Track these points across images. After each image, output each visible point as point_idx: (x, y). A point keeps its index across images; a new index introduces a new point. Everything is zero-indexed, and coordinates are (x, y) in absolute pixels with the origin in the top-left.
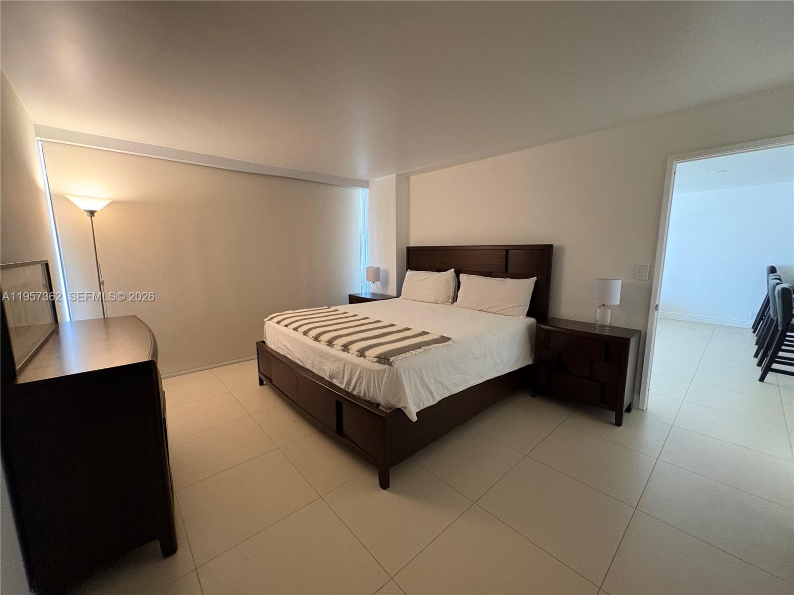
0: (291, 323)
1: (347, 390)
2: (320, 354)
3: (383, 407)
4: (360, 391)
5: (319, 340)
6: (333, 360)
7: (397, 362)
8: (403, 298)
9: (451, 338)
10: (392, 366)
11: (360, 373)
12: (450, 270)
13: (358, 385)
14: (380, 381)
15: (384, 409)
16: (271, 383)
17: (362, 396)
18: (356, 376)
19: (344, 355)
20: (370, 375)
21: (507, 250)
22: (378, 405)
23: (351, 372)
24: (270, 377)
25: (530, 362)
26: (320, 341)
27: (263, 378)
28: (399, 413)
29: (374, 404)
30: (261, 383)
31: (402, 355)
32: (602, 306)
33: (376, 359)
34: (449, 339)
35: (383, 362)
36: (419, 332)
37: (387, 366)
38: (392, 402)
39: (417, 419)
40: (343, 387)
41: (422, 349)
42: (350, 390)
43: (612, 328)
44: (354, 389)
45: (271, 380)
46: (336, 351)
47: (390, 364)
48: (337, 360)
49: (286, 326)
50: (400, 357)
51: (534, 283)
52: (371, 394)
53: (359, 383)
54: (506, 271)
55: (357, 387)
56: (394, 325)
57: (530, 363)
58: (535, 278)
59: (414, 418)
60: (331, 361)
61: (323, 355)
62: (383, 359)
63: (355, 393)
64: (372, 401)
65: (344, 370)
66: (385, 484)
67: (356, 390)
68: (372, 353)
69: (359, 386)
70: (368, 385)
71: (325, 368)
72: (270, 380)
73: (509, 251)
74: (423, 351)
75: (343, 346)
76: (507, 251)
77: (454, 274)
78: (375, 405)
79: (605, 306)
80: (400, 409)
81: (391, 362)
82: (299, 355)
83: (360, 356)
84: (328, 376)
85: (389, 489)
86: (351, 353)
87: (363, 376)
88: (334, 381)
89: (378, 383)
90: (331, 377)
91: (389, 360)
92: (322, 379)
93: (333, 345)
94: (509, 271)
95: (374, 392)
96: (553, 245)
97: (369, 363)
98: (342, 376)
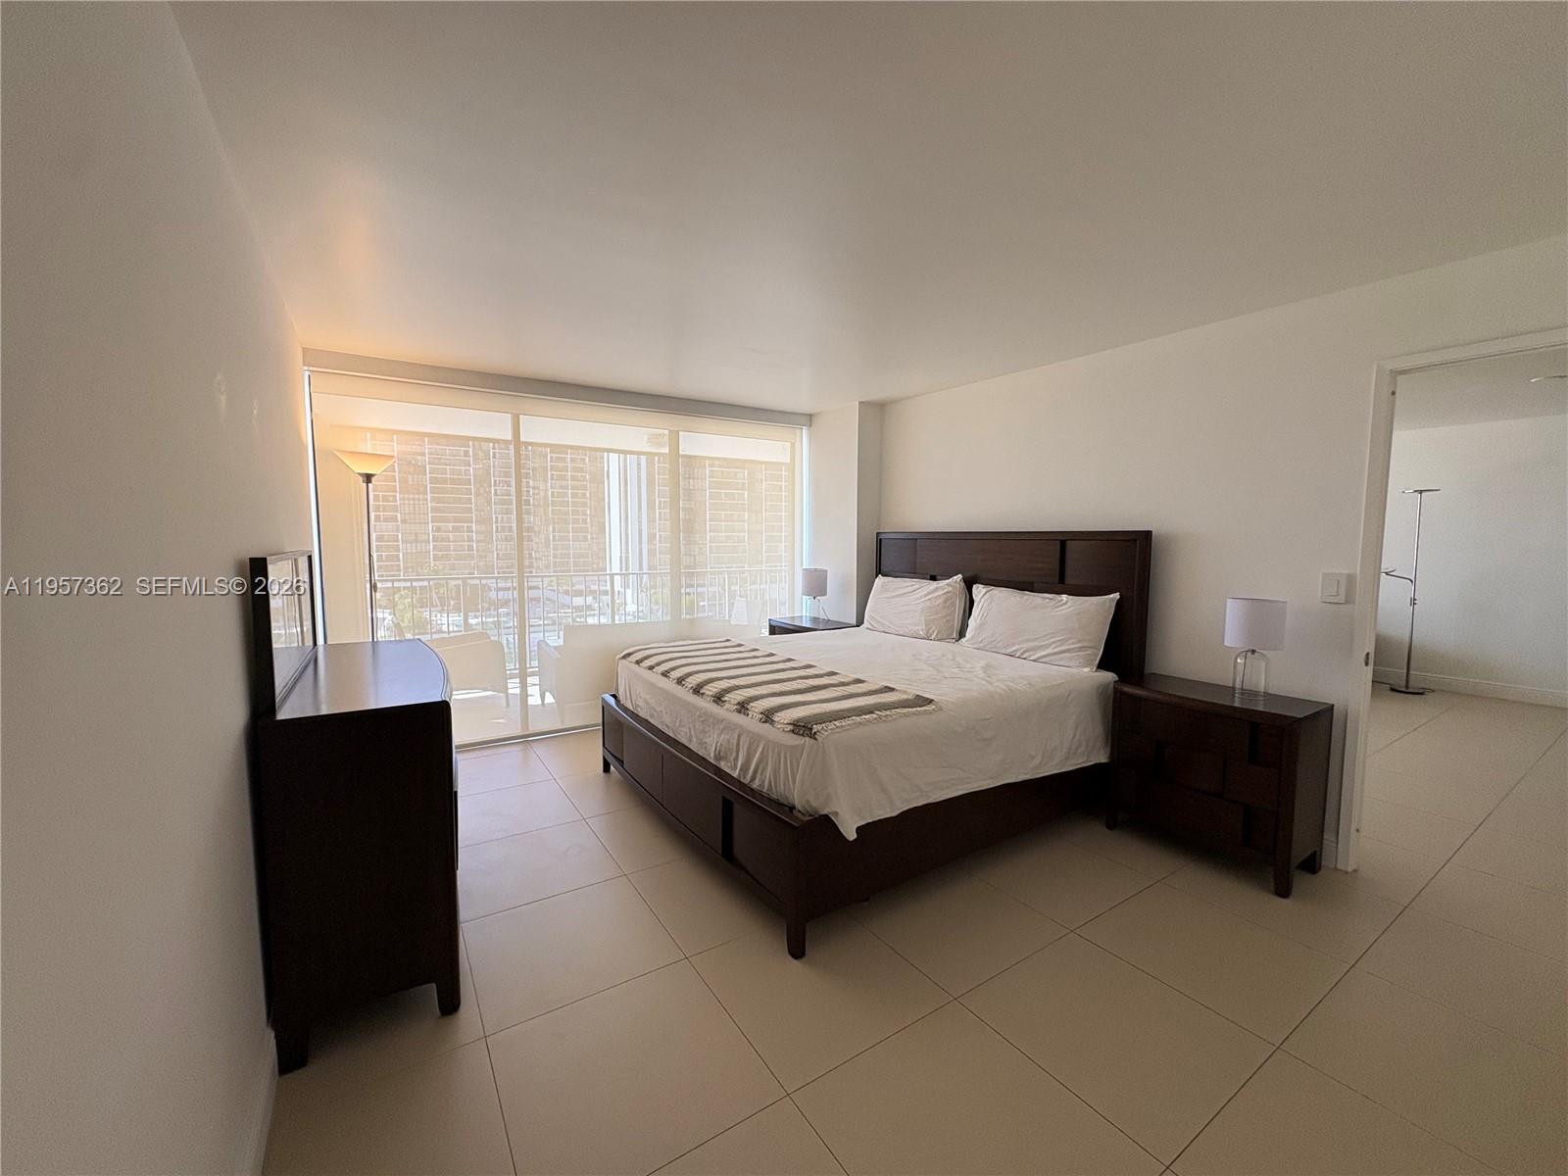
0: (658, 664)
1: (742, 780)
2: (700, 717)
3: (800, 811)
4: (764, 782)
5: (701, 691)
6: (722, 727)
7: (826, 734)
8: (868, 629)
9: (932, 700)
10: (816, 739)
11: (763, 749)
12: (955, 577)
13: (760, 771)
14: (795, 764)
15: (800, 815)
16: (622, 766)
17: (765, 790)
18: (757, 755)
19: (740, 719)
20: (779, 755)
21: (1062, 542)
22: (792, 808)
23: (749, 748)
24: (621, 758)
25: (1102, 757)
26: (703, 694)
27: (610, 759)
28: (825, 824)
29: (786, 806)
30: (606, 768)
31: (835, 723)
32: (1249, 653)
33: (791, 727)
34: (930, 701)
35: (801, 732)
36: (877, 687)
37: (807, 739)
38: (814, 804)
39: (856, 836)
40: (735, 775)
41: (874, 716)
42: (746, 781)
43: (1268, 696)
44: (753, 779)
45: (623, 762)
46: (728, 712)
47: (813, 736)
48: (729, 727)
49: (651, 668)
50: (831, 726)
51: (1114, 604)
52: (781, 788)
53: (761, 766)
54: (1062, 580)
55: (758, 775)
56: (835, 674)
57: (1103, 761)
58: (1117, 596)
59: (852, 836)
60: (718, 729)
61: (707, 719)
62: (802, 728)
63: (755, 785)
64: (781, 800)
65: (738, 744)
66: (797, 951)
67: (757, 780)
68: (785, 717)
69: (761, 774)
70: (776, 771)
71: (708, 741)
72: (621, 762)
73: (1068, 543)
74: (875, 719)
75: (738, 704)
76: (1063, 544)
77: (963, 584)
78: (787, 809)
79: (1256, 654)
80: (826, 816)
81: (815, 733)
82: (667, 719)
83: (766, 722)
84: (712, 755)
85: (804, 959)
86: (750, 716)
87: (768, 756)
88: (723, 765)
89: (792, 770)
90: (718, 758)
91: (811, 729)
92: (702, 760)
93: (723, 702)
94: (1069, 580)
95: (784, 785)
96: (1151, 532)
97: (778, 733)
98: (734, 755)
